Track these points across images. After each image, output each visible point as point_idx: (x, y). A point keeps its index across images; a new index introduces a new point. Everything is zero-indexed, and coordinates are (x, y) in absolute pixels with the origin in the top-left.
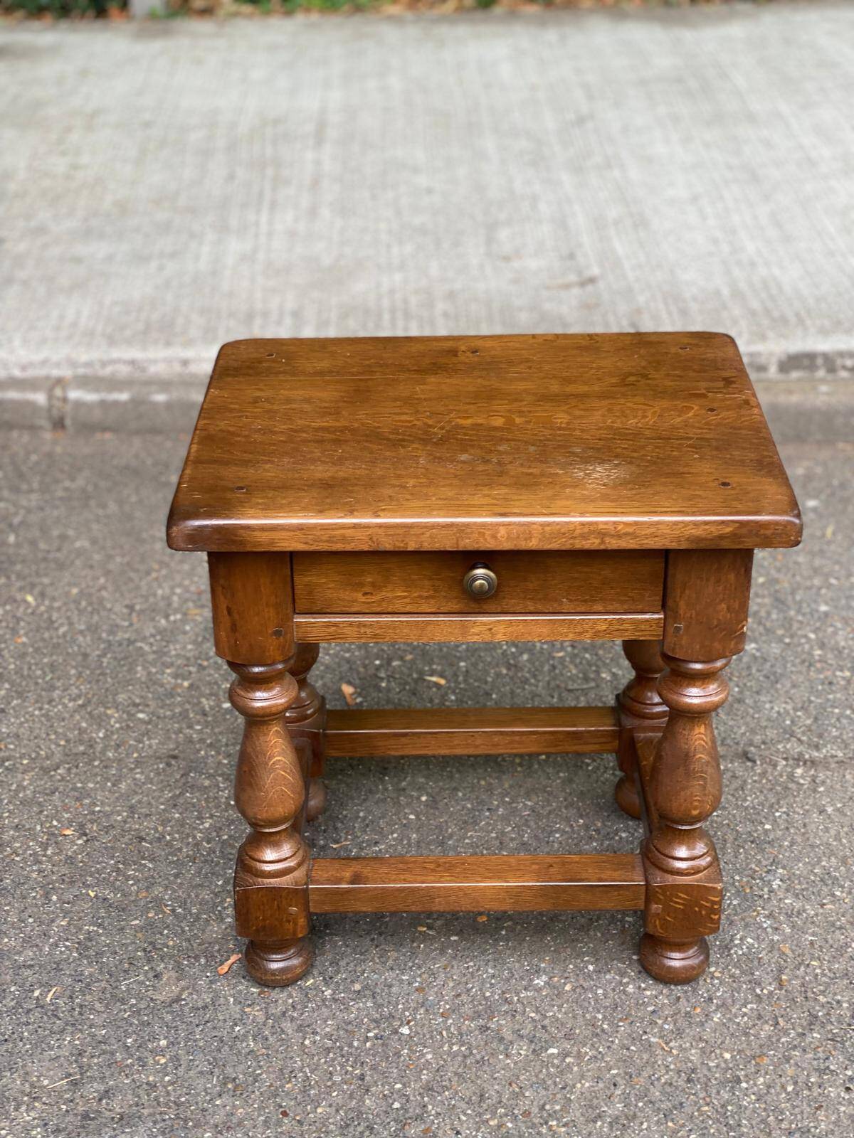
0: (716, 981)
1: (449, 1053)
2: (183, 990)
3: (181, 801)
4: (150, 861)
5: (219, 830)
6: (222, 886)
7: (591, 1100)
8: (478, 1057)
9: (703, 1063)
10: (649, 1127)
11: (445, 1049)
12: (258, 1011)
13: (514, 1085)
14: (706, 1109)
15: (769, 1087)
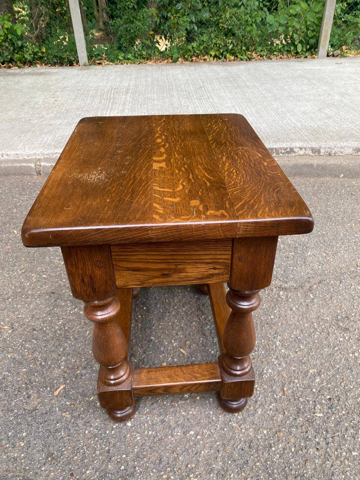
0: (258, 392)
1: (147, 436)
2: (39, 403)
3: (53, 312)
4: (36, 340)
5: (64, 325)
6: (62, 351)
7: (208, 460)
8: (160, 437)
9: (255, 437)
10: (234, 476)
11: (146, 433)
12: (68, 415)
13: (175, 453)
14: (258, 464)
15: (284, 449)
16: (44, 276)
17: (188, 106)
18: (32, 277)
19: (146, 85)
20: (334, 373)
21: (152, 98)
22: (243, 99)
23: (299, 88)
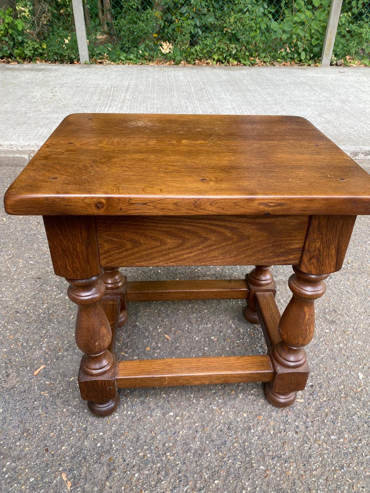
1: (126, 415)
2: (17, 382)
3: (37, 296)
4: (18, 322)
5: (49, 309)
6: (45, 333)
7: (186, 440)
8: (139, 417)
9: (235, 419)
10: (211, 455)
11: (125, 413)
12: (47, 393)
13: (153, 432)
14: (236, 444)
15: (263, 431)
16: (31, 262)
17: (187, 107)
18: (19, 262)
19: (147, 85)
20: (318, 362)
21: (152, 97)
22: (244, 102)
23: (301, 94)
